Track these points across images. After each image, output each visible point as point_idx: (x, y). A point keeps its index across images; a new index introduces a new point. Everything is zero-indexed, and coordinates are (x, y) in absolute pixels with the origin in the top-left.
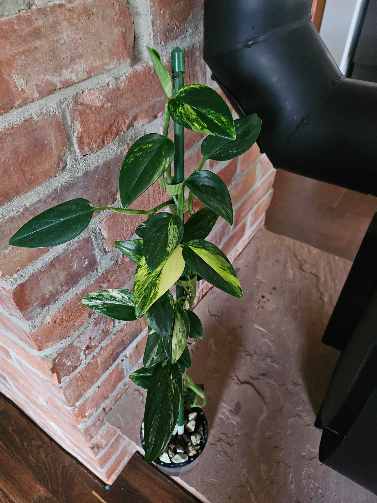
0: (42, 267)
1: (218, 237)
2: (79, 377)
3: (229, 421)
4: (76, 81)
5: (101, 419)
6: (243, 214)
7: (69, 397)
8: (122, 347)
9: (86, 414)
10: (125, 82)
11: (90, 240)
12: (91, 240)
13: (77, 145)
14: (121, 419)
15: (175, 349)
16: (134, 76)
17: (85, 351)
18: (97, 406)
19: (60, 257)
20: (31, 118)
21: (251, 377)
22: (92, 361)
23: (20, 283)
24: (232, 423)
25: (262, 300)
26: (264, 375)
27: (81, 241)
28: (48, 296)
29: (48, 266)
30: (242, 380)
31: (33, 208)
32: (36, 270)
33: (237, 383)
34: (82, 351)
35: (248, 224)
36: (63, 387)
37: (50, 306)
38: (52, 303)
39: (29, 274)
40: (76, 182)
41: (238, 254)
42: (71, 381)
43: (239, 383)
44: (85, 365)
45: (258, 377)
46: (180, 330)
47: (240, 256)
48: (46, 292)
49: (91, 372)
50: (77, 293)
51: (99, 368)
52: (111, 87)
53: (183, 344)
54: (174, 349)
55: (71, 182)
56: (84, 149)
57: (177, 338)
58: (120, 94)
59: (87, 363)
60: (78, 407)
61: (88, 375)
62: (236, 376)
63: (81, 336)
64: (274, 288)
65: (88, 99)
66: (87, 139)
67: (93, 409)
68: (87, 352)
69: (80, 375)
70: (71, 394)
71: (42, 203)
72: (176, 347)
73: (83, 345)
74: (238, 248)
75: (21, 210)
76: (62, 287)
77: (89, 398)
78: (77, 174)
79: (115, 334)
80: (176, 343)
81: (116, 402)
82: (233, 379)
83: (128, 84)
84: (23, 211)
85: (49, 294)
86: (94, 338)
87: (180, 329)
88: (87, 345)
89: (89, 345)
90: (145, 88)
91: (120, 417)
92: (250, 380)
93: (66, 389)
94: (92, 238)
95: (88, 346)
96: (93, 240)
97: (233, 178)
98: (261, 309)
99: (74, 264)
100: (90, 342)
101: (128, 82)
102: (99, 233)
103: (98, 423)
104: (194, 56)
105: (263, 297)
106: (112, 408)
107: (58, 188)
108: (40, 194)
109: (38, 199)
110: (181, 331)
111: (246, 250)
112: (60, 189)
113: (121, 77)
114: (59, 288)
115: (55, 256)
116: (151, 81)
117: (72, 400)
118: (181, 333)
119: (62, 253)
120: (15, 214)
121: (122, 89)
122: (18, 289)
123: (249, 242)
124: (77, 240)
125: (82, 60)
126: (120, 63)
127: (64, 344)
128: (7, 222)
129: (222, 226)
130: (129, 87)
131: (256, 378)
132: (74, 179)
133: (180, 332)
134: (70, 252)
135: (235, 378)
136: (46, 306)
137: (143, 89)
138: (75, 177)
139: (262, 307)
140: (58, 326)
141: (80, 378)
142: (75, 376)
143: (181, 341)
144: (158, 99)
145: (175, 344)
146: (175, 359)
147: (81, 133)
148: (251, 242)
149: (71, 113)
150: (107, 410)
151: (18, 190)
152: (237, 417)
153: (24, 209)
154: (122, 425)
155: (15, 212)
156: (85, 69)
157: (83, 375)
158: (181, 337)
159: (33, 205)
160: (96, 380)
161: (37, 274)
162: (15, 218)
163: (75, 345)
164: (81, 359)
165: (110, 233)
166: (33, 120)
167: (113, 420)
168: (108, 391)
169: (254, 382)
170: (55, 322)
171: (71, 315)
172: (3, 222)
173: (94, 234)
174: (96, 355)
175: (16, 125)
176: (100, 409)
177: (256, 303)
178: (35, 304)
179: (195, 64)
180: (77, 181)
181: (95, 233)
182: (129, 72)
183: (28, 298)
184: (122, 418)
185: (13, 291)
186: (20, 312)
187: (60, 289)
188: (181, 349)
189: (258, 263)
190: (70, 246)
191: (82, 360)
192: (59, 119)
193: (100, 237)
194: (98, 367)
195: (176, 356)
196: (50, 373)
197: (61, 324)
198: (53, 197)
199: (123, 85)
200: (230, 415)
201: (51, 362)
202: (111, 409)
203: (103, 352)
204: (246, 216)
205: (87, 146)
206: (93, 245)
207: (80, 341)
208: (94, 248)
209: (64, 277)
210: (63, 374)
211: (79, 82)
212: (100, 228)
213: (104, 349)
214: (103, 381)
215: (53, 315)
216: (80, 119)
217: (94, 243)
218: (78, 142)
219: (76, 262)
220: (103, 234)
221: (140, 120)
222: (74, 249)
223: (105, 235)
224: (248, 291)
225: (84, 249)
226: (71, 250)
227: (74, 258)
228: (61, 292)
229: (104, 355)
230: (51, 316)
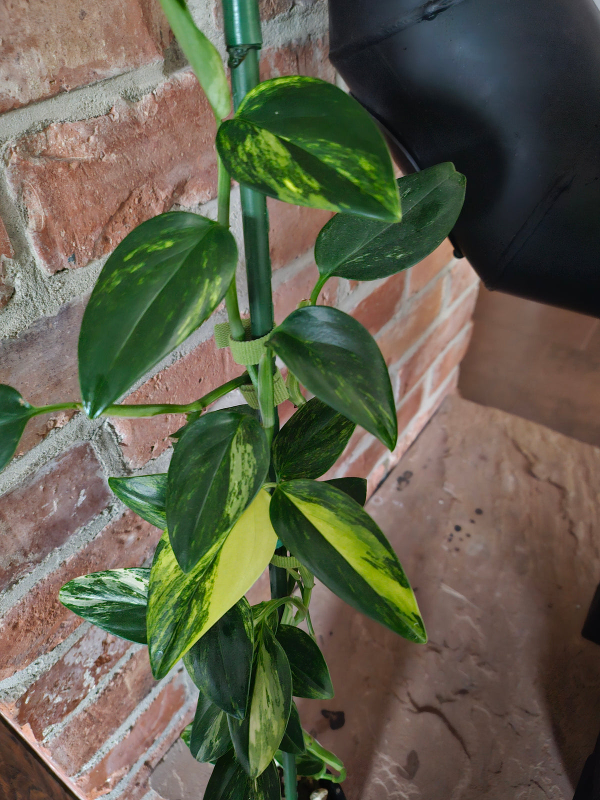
2: (85, 719)
3: (395, 793)
4: (23, 100)
5: (141, 781)
6: (418, 371)
7: (64, 760)
9: (109, 780)
10: (151, 108)
11: (88, 451)
12: (92, 450)
13: (38, 249)
14: (181, 784)
15: (257, 745)
16: (174, 95)
17: (93, 670)
18: (130, 762)
19: (14, 494)
21: (439, 697)
22: (112, 684)
24: (400, 797)
25: (457, 535)
26: (463, 692)
27: (66, 454)
30: (421, 702)
33: (410, 710)
34: (87, 670)
35: (428, 387)
36: (49, 744)
37: (0, 596)
38: (3, 592)
40: (42, 331)
41: (409, 443)
42: (66, 730)
43: (415, 710)
44: (98, 695)
45: (453, 697)
46: (268, 697)
47: (414, 447)
49: (113, 704)
50: (65, 562)
51: (129, 695)
52: (117, 117)
53: (275, 733)
54: (255, 745)
55: (27, 332)
56: (55, 257)
57: (261, 716)
58: (140, 135)
59: (101, 691)
60: (88, 772)
61: (106, 711)
62: (409, 694)
63: (82, 643)
64: (479, 512)
65: (60, 145)
66: (63, 234)
67: (123, 769)
68: (98, 670)
69: (86, 715)
70: (70, 755)
72: (258, 740)
73: (87, 659)
76: (25, 555)
77: (111, 751)
78: (42, 313)
80: (258, 730)
81: (172, 746)
82: (402, 702)
83: (159, 112)
86: (113, 642)
87: (269, 694)
88: (97, 657)
89: (103, 656)
90: (200, 123)
91: (179, 778)
92: (436, 704)
93: (56, 747)
94: (93, 446)
95: (100, 658)
96: (96, 450)
97: (398, 306)
98: (455, 554)
99: (52, 504)
100: (105, 650)
101: (160, 106)
102: (109, 433)
103: (136, 790)
104: (311, 59)
105: (458, 528)
106: (164, 759)
110: (270, 698)
111: (423, 437)
113: (141, 95)
114: (18, 557)
117: (72, 765)
118: (270, 706)
119: (19, 484)
121: (144, 122)
123: (429, 422)
124: (57, 454)
125: (33, 50)
126: (137, 66)
127: (42, 666)
130: (162, 120)
131: (450, 700)
132: (35, 324)
133: (268, 701)
134: (40, 481)
135: (407, 699)
137: (198, 126)
138: (39, 320)
139: (457, 550)
140: (23, 633)
141: (88, 720)
142: (76, 720)
143: (270, 726)
145: (257, 733)
146: (257, 770)
147: (46, 221)
148: (434, 421)
149: (14, 176)
150: (153, 764)
152: (411, 785)
154: (183, 795)
156: (45, 73)
157: (94, 714)
158: (269, 715)
160: (123, 717)
163: (68, 663)
164: (85, 685)
165: (137, 433)
167: (165, 784)
168: (154, 730)
169: (445, 708)
170: (15, 626)
171: (53, 607)
173: (97, 438)
174: (120, 671)
176: (138, 767)
177: (446, 541)
180: (44, 328)
181: (100, 436)
182: (161, 85)
184: (182, 780)
187: (21, 559)
188: (270, 747)
189: (448, 461)
190: (37, 469)
191: (88, 687)
193: (113, 441)
194: (127, 693)
195: (258, 761)
197: (28, 628)
199: (146, 113)
200: (398, 781)
201: (13, 704)
202: (162, 760)
203: (137, 664)
204: (422, 374)
205: (64, 249)
206: (96, 460)
207: (80, 653)
208: (99, 467)
209: (29, 533)
210: (47, 722)
211: (31, 103)
212: (112, 423)
213: (137, 658)
214: (139, 716)
215: (7, 614)
216: (40, 190)
217: (99, 456)
218: (39, 242)
219: (57, 500)
220: (119, 434)
221: (194, 192)
222: (48, 473)
223: (126, 436)
224: (429, 517)
225: (76, 471)
226: (42, 477)
227: (52, 493)
228: (23, 565)
229: (140, 668)
230: (5, 617)
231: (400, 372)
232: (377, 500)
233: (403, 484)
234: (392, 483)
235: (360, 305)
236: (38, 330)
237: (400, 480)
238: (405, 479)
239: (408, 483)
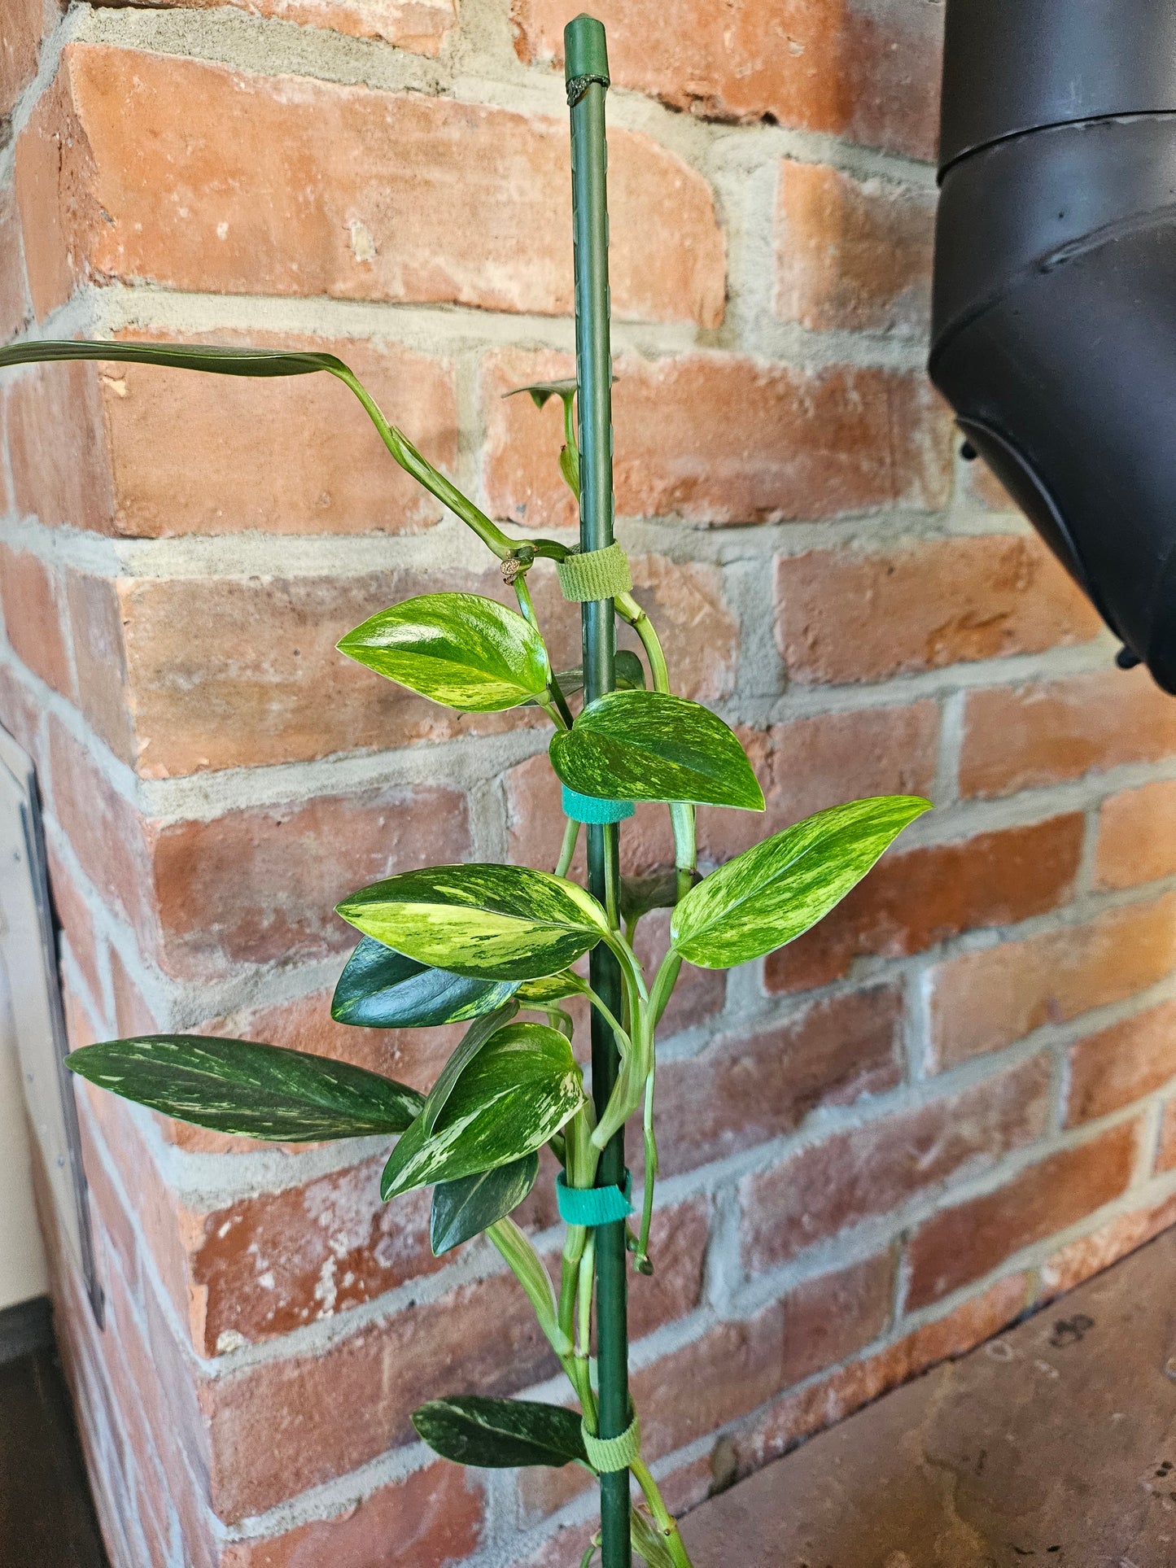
0: (275, 805)
1: (994, 1117)
2: (291, 1383)
4: (520, 306)
7: (228, 1457)
8: (497, 1365)
10: (668, 374)
11: (461, 806)
12: (466, 810)
13: (485, 478)
16: (701, 368)
17: (342, 1267)
19: (345, 803)
20: (368, 340)
22: (360, 1342)
23: (190, 816)
27: (430, 790)
28: (266, 924)
29: (297, 809)
31: (302, 591)
32: (254, 802)
34: (332, 1259)
35: (1146, 1146)
36: (217, 1386)
37: (265, 968)
38: (272, 962)
39: (229, 804)
40: (456, 585)
41: (1095, 1263)
42: (255, 1379)
44: (329, 1346)
47: (1107, 1277)
48: (264, 905)
49: (346, 1396)
51: (382, 1404)
52: (622, 367)
55: (440, 576)
56: (501, 496)
58: (648, 399)
59: (337, 1339)
60: (253, 1544)
61: (328, 1400)
63: (343, 1182)
65: (549, 375)
66: (520, 473)
68: (349, 1279)
69: (296, 1373)
70: (241, 1448)
71: (335, 593)
73: (340, 1230)
74: (1099, 1241)
75: (266, 579)
76: (324, 920)
77: (305, 1530)
78: (464, 562)
79: (480, 1282)
83: (677, 381)
84: (272, 583)
85: (272, 918)
86: (391, 1235)
88: (356, 1242)
89: (366, 1254)
90: (731, 415)
93: (226, 1404)
94: (470, 805)
95: (359, 1251)
96: (472, 815)
97: (1066, 892)
99: (386, 859)
100: (373, 1245)
101: (680, 376)
102: (498, 800)
104: (912, 398)
107: (395, 574)
108: (338, 563)
109: (325, 573)
111: (1134, 1262)
112: (400, 580)
113: (660, 355)
114: (311, 915)
115: (328, 792)
116: (753, 403)
117: (235, 1484)
119: (355, 793)
120: (244, 581)
121: (655, 386)
122: (179, 832)
123: (1153, 1240)
124: (417, 781)
125: (547, 261)
126: (661, 321)
127: (270, 1176)
128: (216, 590)
129: (1015, 1076)
130: (680, 392)
132: (451, 571)
134: (384, 809)
136: (247, 960)
138: (456, 569)
141: (296, 1388)
142: (278, 1367)
144: (775, 467)
147: (505, 450)
149: (485, 383)
151: (276, 515)
153: (277, 580)
155: (246, 576)
156: (552, 287)
157: (309, 1386)
159: (305, 581)
160: (355, 1455)
161: (251, 817)
162: (241, 591)
163: (309, 1210)
164: (318, 1295)
165: (538, 823)
166: (370, 346)
172: (202, 585)
173: (479, 795)
174: (382, 1323)
175: (321, 337)
178: (216, 927)
179: (916, 423)
180: (460, 582)
181: (484, 795)
182: (687, 353)
183: (200, 886)
185: (163, 830)
186: (159, 924)
187: (315, 924)
190: (385, 786)
191: (319, 1304)
192: (446, 379)
193: (499, 817)
194: (375, 1398)
196: (187, 1267)
198: (373, 589)
199: (661, 377)
201: (202, 1218)
203: (416, 1332)
205: (515, 492)
206: (466, 831)
207: (333, 1204)
208: (468, 846)
209: (341, 887)
210: (233, 1317)
211: (530, 313)
212: (507, 786)
213: (420, 1318)
214: (382, 1485)
215: (263, 1013)
216: (509, 412)
217: (473, 827)
218: (489, 470)
219: (395, 859)
220: (511, 812)
221: (705, 503)
222: (397, 803)
223: (520, 822)
224: (1117, 1416)
225: (434, 828)
226: (388, 803)
227: (391, 840)
228: (315, 939)
229: (417, 1349)
230: (258, 1015)
231: (1073, 1051)
232: (1000, 1351)
233: (1068, 1337)
234: (1043, 1329)
235: (979, 839)
236: (453, 582)
237: (1061, 1328)
238: (1074, 1328)
239: (1080, 1337)
